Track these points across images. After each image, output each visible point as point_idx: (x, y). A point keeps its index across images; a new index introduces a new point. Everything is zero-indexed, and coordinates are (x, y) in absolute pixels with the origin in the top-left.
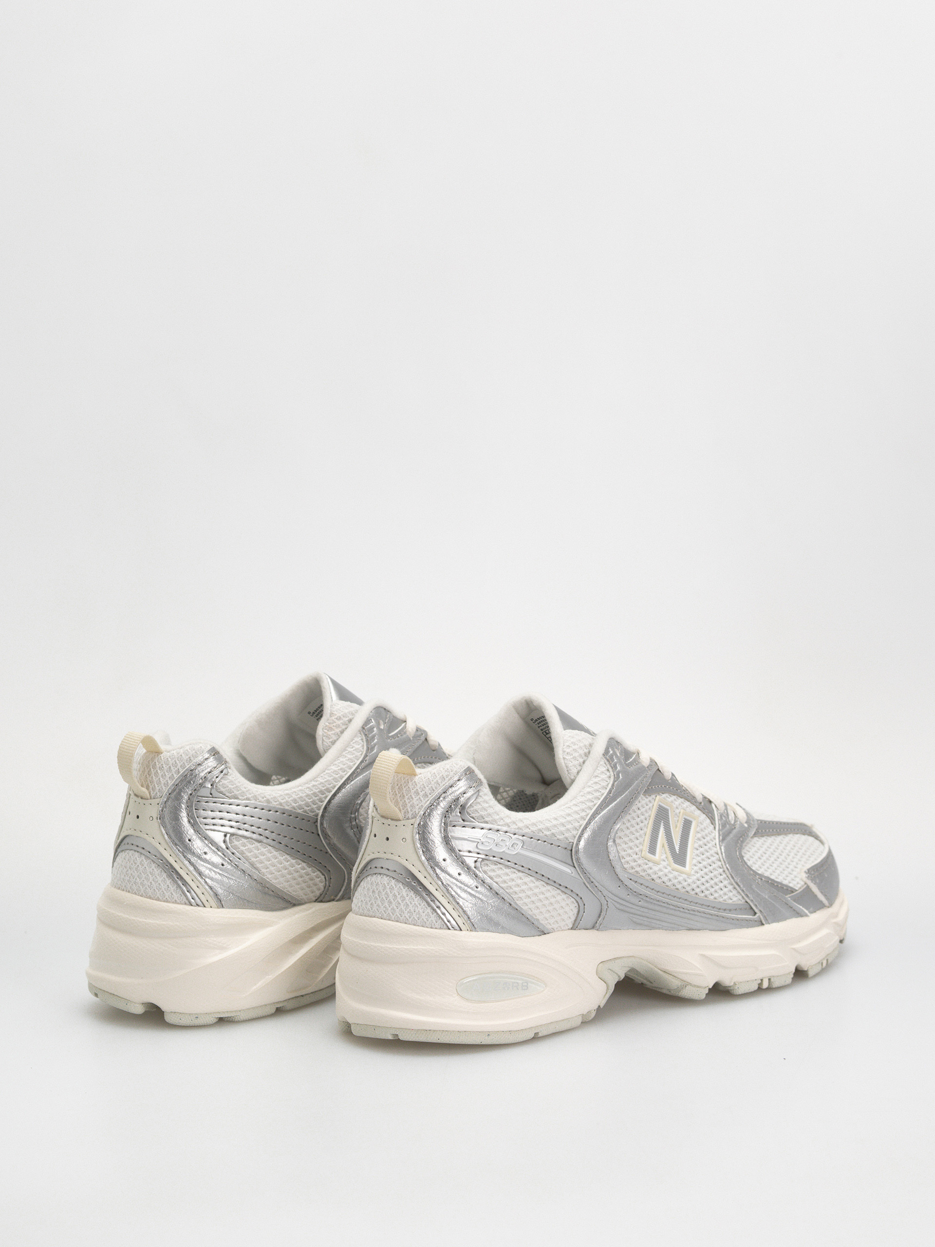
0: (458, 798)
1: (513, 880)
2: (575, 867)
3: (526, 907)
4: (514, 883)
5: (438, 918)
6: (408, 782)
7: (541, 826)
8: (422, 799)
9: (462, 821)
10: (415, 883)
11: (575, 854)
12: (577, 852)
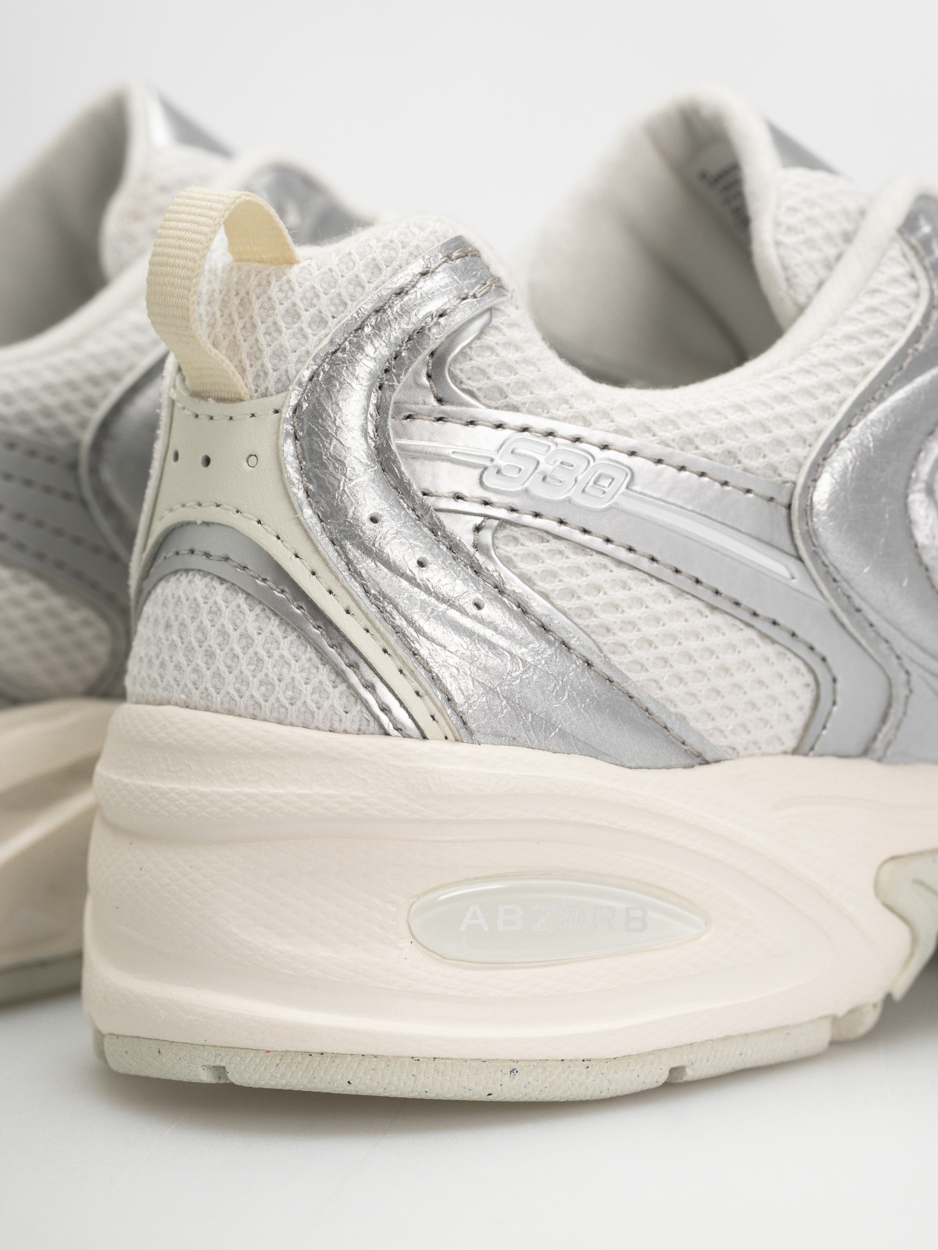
0: (422, 328)
1: (598, 589)
2: (800, 559)
3: (643, 676)
4: (600, 598)
5: (352, 699)
6: (269, 283)
7: (690, 428)
8: (308, 331)
9: (435, 403)
10: (283, 591)
11: (800, 518)
12: (808, 510)
